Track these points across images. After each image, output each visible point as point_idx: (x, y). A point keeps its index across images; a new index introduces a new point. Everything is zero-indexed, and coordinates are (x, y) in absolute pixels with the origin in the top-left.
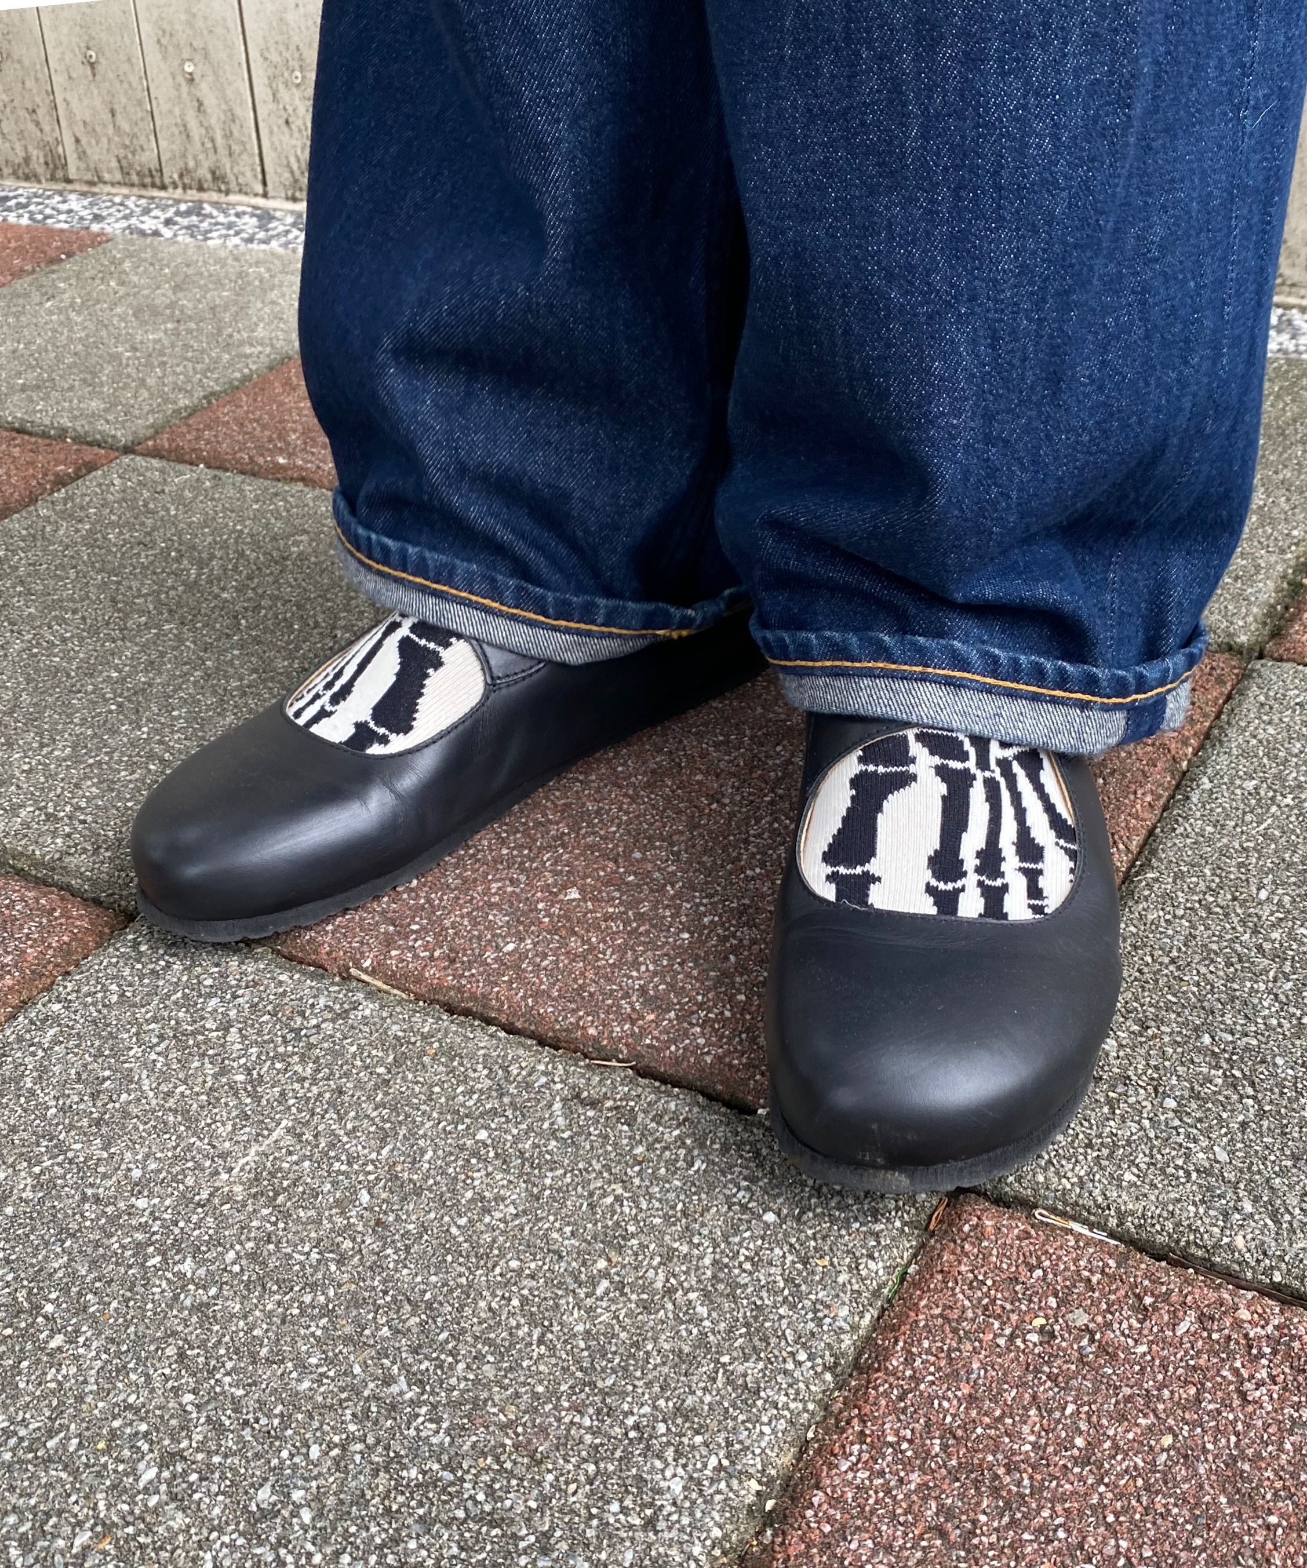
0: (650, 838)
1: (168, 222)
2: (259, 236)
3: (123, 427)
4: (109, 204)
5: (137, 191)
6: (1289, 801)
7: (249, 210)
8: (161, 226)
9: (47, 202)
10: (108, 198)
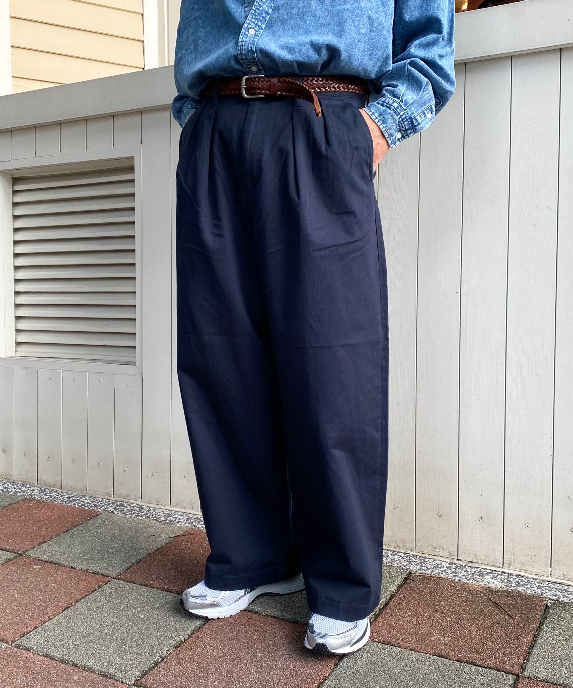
1: (115, 508)
2: (140, 514)
3: (113, 572)
4: (98, 501)
5: (106, 497)
6: (356, 668)
7: (136, 505)
8: (113, 510)
9: (81, 499)
10: (97, 499)
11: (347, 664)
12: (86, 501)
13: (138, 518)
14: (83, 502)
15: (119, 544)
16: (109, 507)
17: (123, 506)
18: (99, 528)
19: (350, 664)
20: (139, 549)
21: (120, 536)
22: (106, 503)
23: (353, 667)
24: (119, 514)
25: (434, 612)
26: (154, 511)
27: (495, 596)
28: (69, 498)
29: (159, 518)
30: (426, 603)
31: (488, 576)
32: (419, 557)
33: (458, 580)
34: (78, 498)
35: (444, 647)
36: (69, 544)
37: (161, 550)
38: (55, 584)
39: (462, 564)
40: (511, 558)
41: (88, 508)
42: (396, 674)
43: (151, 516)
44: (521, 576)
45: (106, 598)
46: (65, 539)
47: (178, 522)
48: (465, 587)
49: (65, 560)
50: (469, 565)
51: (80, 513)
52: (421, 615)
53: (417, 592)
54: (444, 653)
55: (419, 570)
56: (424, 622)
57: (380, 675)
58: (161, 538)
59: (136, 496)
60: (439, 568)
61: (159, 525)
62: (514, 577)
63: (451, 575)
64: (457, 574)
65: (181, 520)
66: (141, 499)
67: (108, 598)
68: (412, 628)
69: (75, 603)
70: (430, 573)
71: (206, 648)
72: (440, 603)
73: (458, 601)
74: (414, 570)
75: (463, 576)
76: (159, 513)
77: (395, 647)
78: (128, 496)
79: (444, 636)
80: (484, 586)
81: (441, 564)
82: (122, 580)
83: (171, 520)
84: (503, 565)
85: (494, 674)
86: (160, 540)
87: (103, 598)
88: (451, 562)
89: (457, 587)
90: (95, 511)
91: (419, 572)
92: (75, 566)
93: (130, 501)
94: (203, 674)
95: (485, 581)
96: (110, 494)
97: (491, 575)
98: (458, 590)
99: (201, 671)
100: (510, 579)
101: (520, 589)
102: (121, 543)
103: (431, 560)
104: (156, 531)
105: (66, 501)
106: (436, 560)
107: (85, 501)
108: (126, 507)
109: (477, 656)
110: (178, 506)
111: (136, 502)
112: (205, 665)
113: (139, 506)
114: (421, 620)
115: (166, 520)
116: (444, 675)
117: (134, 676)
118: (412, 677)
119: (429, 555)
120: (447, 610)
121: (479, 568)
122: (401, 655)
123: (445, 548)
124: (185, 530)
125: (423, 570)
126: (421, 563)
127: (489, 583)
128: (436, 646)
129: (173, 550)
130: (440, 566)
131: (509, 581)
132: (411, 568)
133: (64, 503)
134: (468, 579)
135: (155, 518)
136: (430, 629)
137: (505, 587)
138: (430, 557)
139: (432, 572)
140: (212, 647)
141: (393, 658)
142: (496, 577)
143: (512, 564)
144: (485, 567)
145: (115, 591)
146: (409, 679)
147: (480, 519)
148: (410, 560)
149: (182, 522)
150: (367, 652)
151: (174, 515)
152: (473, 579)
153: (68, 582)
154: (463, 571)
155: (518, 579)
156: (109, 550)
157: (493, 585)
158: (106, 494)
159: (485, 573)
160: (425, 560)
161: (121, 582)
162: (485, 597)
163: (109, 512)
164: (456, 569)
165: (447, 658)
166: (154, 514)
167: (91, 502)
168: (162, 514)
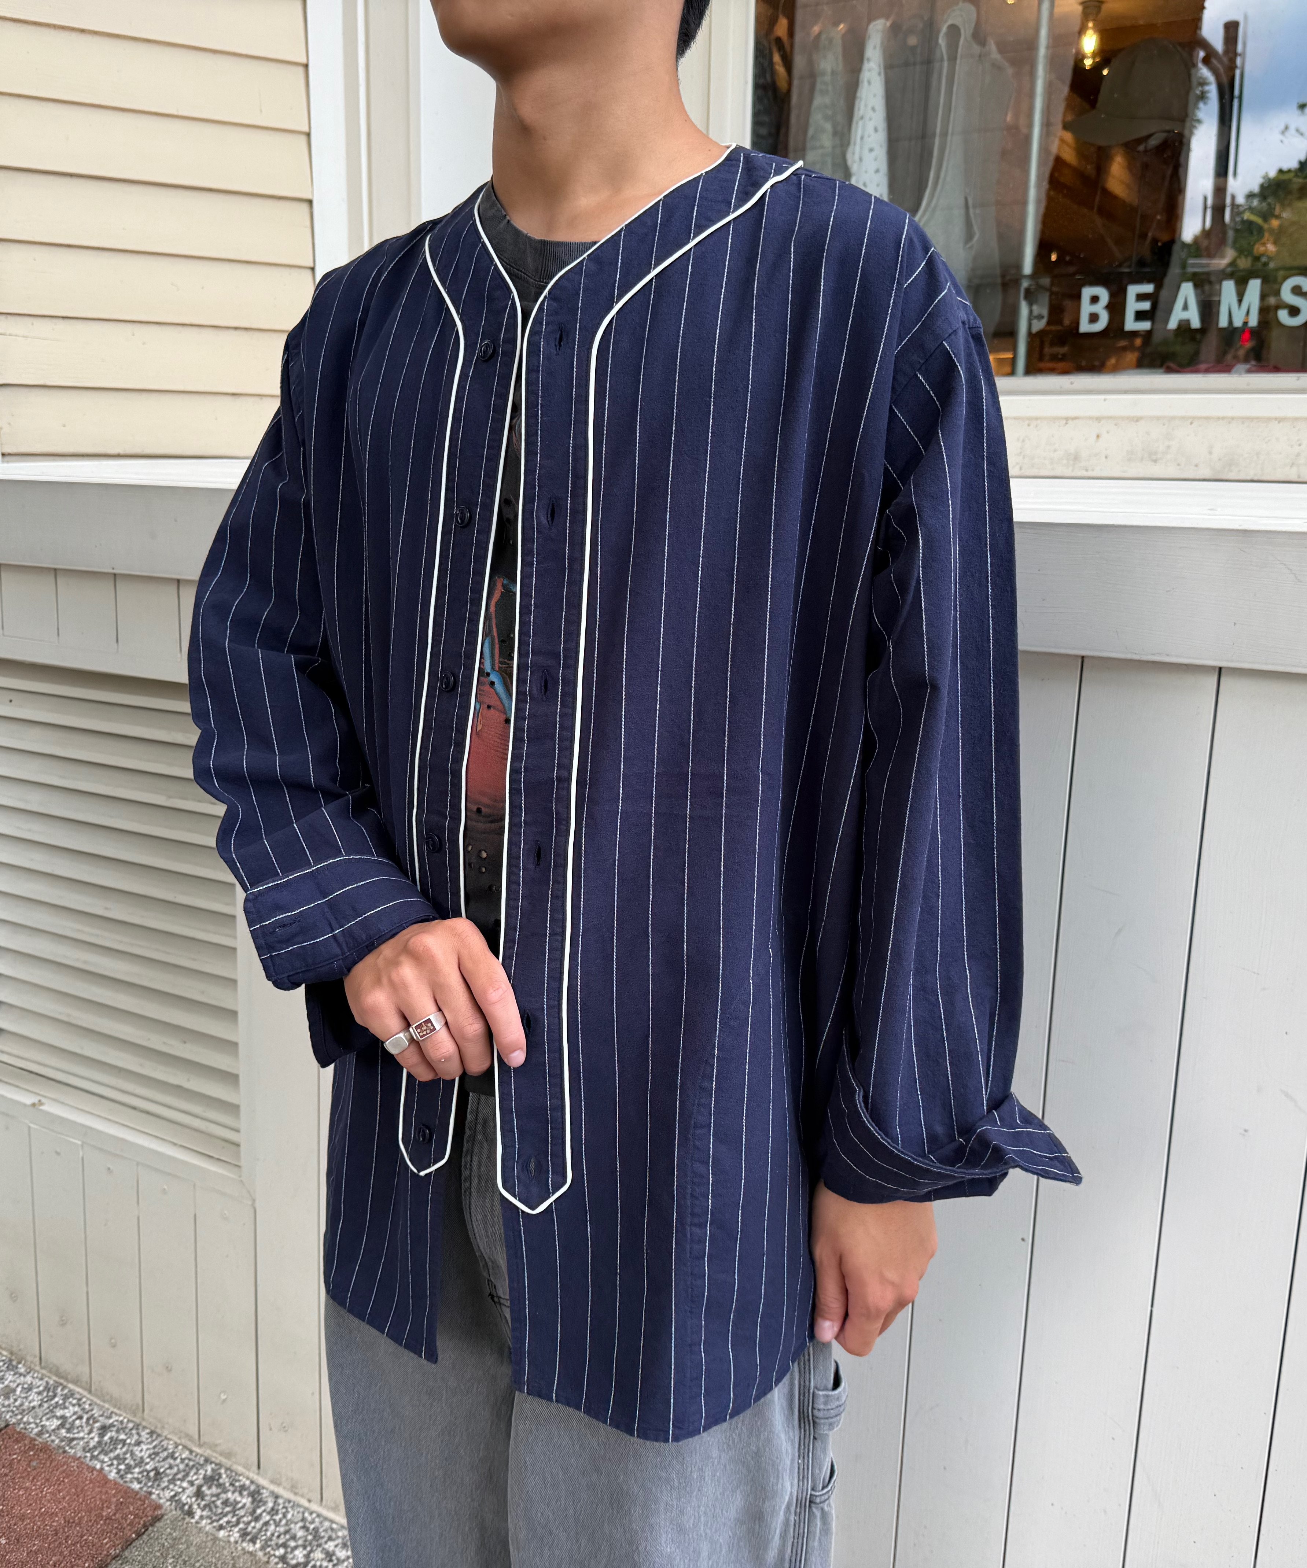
1: (198, 1492)
4: (165, 1454)
5: (184, 1441)
7: (248, 1483)
8: (194, 1499)
9: (128, 1441)
10: (165, 1443)
12: (138, 1451)
13: (245, 1544)
14: (131, 1453)
16: (185, 1484)
17: (217, 1485)
22: (182, 1467)
24: (203, 1523)
26: (283, 1516)
28: (102, 1431)
29: (292, 1550)
34: (122, 1436)
41: (137, 1487)
43: (274, 1539)
59: (246, 1458)
66: (259, 1467)
76: (293, 1528)
78: (230, 1454)
83: (318, 1564)
90: (152, 1503)
93: (235, 1467)
96: (191, 1437)
105: (95, 1448)
107: (135, 1450)
108: (223, 1489)
111: (247, 1473)
113: (253, 1488)
115: (307, 1560)
133: (89, 1456)
151: (330, 1539)
158: (183, 1435)
163: (184, 1513)
166: (282, 1529)
167: (150, 1456)
168: (300, 1533)
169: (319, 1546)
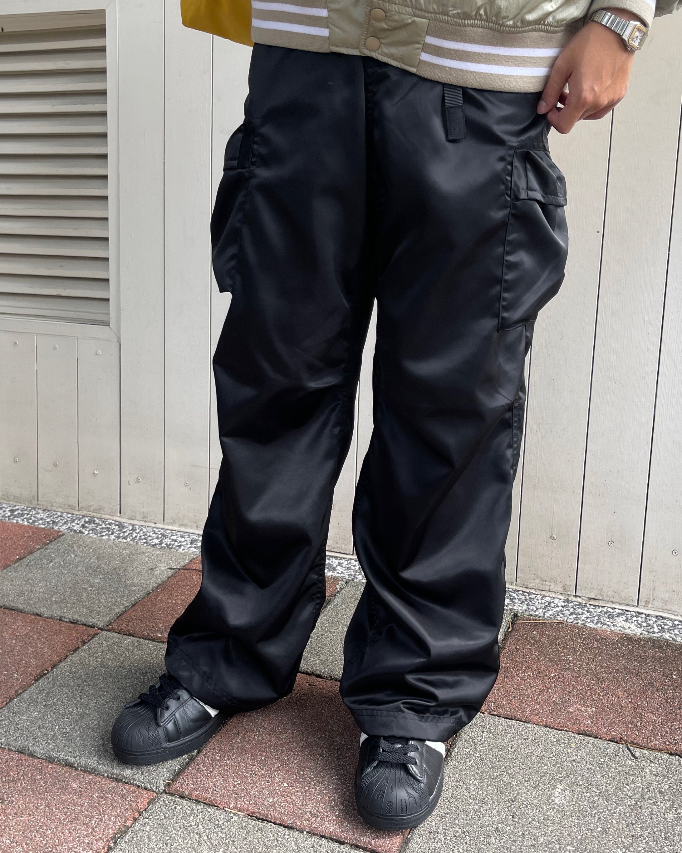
0: (304, 768)
1: (83, 526)
2: (121, 535)
3: (99, 620)
4: (56, 516)
5: (67, 510)
6: (477, 755)
7: (113, 522)
8: (81, 528)
9: (31, 513)
10: (55, 513)
11: (465, 749)
12: (38, 516)
13: (120, 540)
14: (34, 517)
15: (100, 579)
16: (74, 524)
17: (94, 524)
18: (66, 555)
19: (468, 750)
20: (131, 586)
21: (99, 566)
22: (69, 519)
23: (474, 755)
24: (91, 535)
25: (562, 671)
26: (141, 530)
27: (637, 646)
28: (12, 511)
29: (150, 540)
30: (549, 658)
31: (619, 618)
32: (521, 592)
33: (582, 624)
34: (26, 512)
35: (589, 721)
36: (26, 580)
37: (163, 586)
38: (16, 640)
39: (581, 601)
40: (650, 595)
41: (43, 526)
42: (536, 764)
43: (138, 538)
44: (663, 618)
45: (97, 660)
46: (19, 572)
47: (180, 546)
48: (593, 634)
49: (24, 604)
50: (591, 603)
51: (34, 533)
52: (546, 676)
53: (532, 642)
54: (591, 731)
55: (526, 610)
56: (553, 685)
57: (513, 765)
58: (160, 569)
59: (112, 509)
60: (552, 607)
61: (153, 551)
62: (654, 619)
63: (571, 617)
64: (579, 616)
65: (183, 544)
66: (120, 513)
67: (100, 660)
68: (539, 694)
69: (52, 668)
70: (542, 615)
71: (259, 731)
72: (567, 658)
73: (590, 655)
74: (521, 611)
75: (587, 618)
76: (148, 534)
77: (523, 723)
78: (100, 509)
79: (584, 705)
80: (618, 632)
81: (553, 602)
82: (116, 632)
83: (168, 543)
84: (638, 604)
85: (667, 760)
86: (158, 572)
87: (93, 660)
88: (566, 599)
89: (583, 635)
90: (55, 531)
91: (528, 613)
92: (41, 613)
93: (104, 516)
94: (263, 772)
95: (618, 626)
96: (72, 506)
97: (623, 616)
98: (586, 638)
99: (260, 767)
100: (649, 622)
101: (667, 636)
102: (103, 578)
103: (539, 597)
104: (150, 559)
105: (9, 516)
106: (544, 596)
107: (36, 516)
108: (98, 524)
109: (637, 734)
110: (175, 523)
111: (112, 518)
112: (263, 758)
113: (117, 523)
114: (547, 683)
115: (161, 543)
116: (600, 762)
117: (163, 778)
118: (558, 767)
119: (535, 589)
120: (580, 668)
121: (605, 607)
122: (535, 734)
123: (559, 580)
124: (192, 558)
125: (532, 610)
126: (526, 600)
127: (623, 628)
128: (579, 720)
129: (181, 587)
130: (552, 605)
131: (649, 625)
132: (515, 608)
133: (7, 519)
134: (595, 622)
135: (145, 541)
136: (563, 695)
137: (646, 633)
138: (536, 593)
139: (544, 614)
140: (267, 730)
141: (525, 739)
142: (630, 620)
143: (651, 601)
144: (613, 606)
145: (109, 650)
146: (555, 770)
147: (610, 544)
148: (512, 598)
149: (184, 546)
150: (487, 732)
151: (172, 535)
152: (601, 622)
153: (35, 636)
154: (585, 612)
155: (659, 622)
156: (87, 588)
157: (630, 630)
158: (66, 507)
159: (614, 613)
160: (531, 596)
161: (114, 634)
162: (624, 648)
163: (77, 533)
164: (575, 609)
165: (596, 738)
166: (142, 534)
167: (46, 517)
168: (154, 535)
169: (167, 538)
